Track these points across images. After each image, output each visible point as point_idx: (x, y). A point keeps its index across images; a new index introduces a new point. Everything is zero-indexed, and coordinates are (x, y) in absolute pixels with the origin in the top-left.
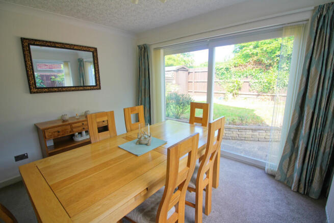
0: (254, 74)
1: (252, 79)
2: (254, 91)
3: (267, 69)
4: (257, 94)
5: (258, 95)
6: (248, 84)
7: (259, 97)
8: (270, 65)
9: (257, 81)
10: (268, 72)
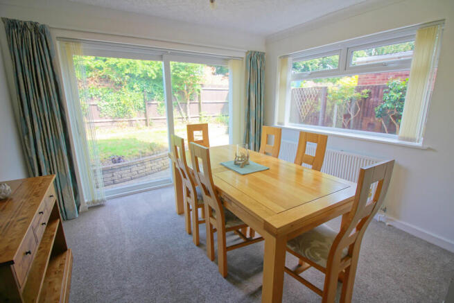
0: (101, 94)
1: (100, 101)
2: (107, 116)
3: (117, 89)
4: (111, 120)
5: (113, 122)
6: (95, 107)
7: (115, 124)
8: (121, 84)
9: (107, 103)
10: (120, 93)
